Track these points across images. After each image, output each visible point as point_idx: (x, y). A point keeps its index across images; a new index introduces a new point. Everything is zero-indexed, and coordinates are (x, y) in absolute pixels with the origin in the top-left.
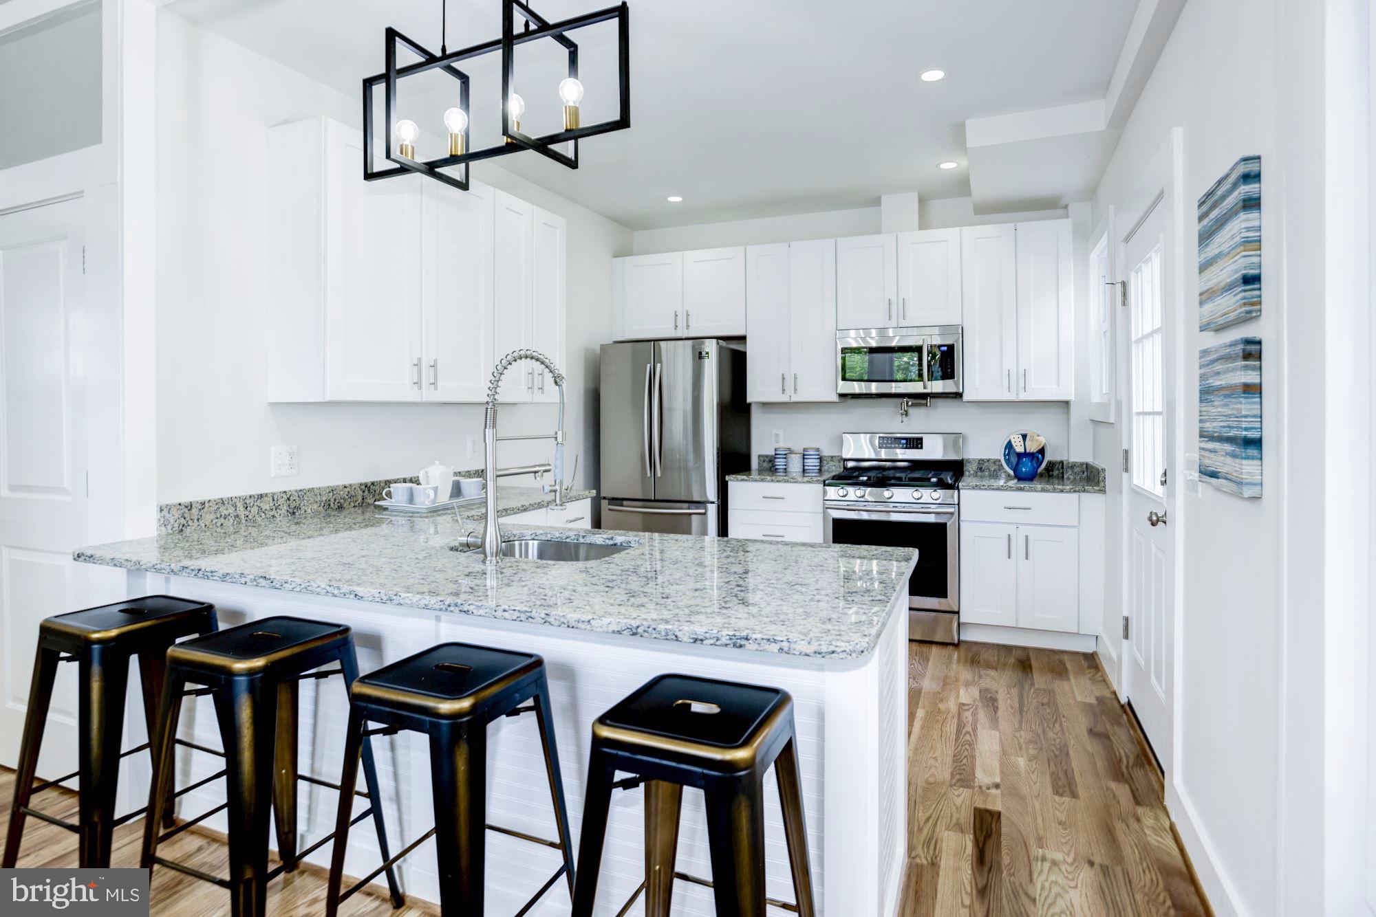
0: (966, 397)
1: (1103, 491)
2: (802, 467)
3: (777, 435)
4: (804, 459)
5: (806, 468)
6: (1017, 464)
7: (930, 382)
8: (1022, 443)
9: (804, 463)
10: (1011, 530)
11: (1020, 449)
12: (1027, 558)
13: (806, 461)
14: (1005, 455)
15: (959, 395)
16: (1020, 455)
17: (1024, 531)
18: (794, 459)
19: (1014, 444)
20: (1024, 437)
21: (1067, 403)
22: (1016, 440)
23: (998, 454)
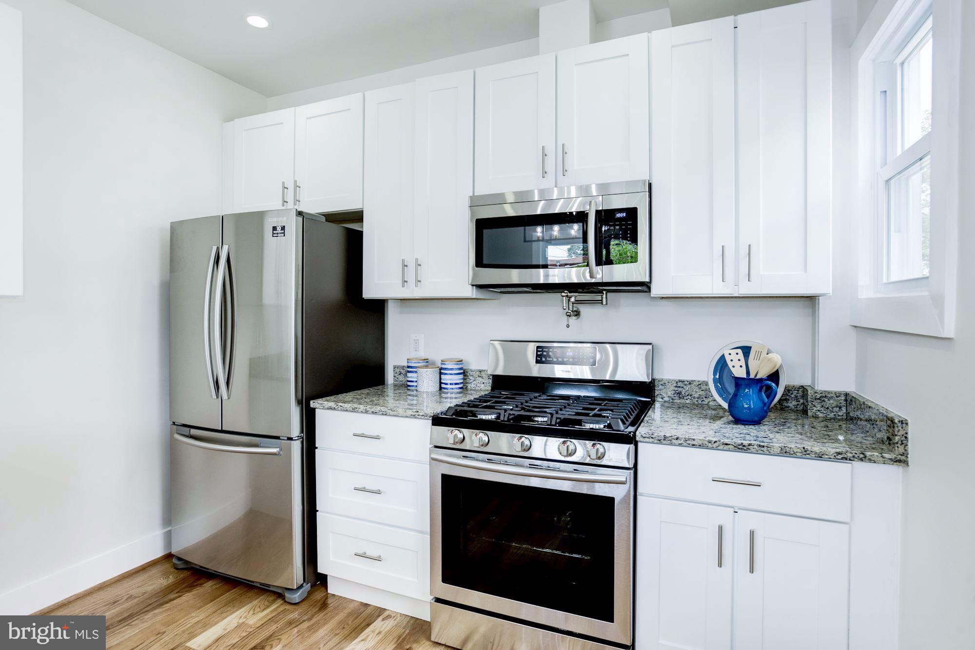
0: (656, 290)
1: (902, 461)
2: (438, 385)
3: (416, 341)
4: (441, 373)
5: (443, 386)
6: (735, 395)
7: (599, 268)
8: (743, 363)
9: (440, 379)
10: (724, 517)
11: (740, 373)
12: (752, 570)
13: (443, 376)
14: (715, 380)
15: (644, 287)
16: (738, 381)
17: (748, 522)
18: (424, 375)
19: (730, 364)
20: (746, 350)
21: (811, 300)
22: (734, 357)
23: (705, 374)
